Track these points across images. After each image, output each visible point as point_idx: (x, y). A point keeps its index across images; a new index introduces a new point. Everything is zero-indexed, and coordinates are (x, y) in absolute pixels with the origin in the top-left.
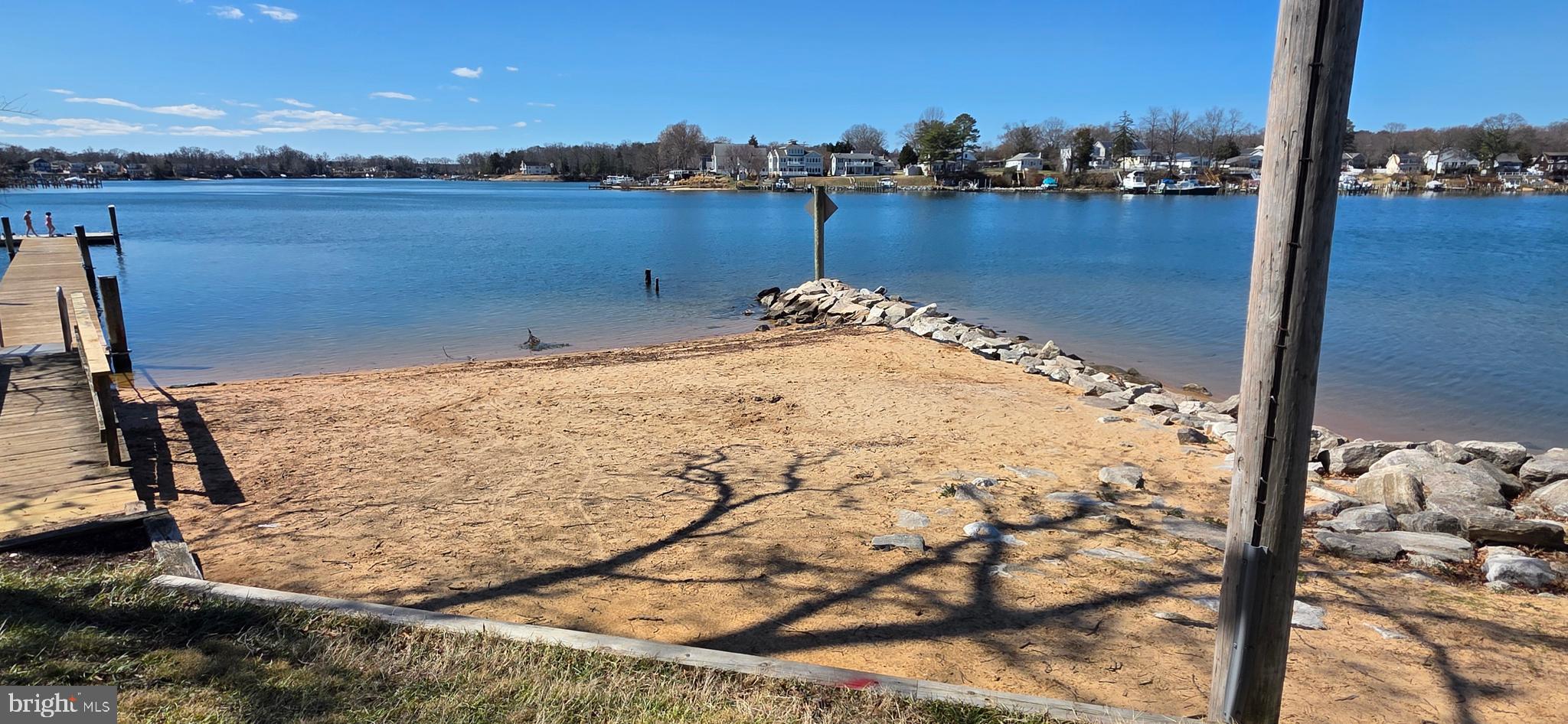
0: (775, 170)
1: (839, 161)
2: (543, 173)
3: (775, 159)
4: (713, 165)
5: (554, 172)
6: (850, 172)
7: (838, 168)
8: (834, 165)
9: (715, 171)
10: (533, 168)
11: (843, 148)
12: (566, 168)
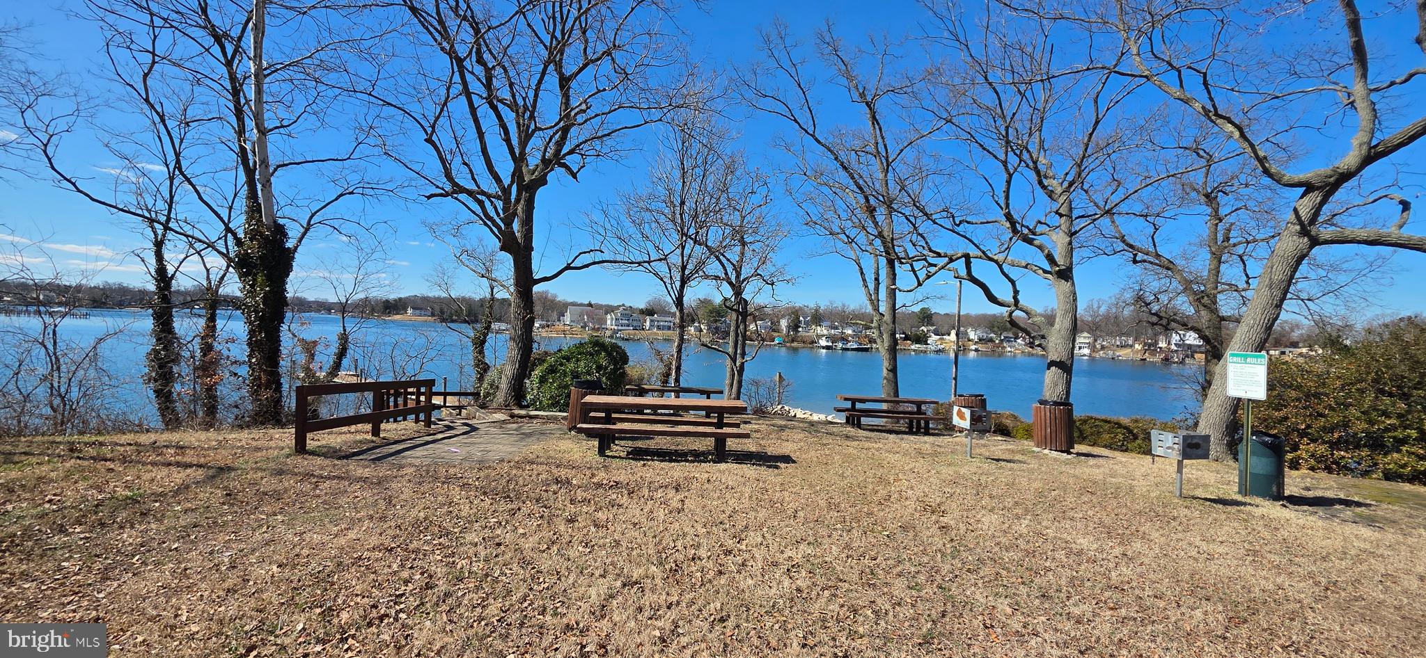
0: (612, 325)
1: (651, 321)
2: (425, 315)
3: (612, 319)
4: (567, 319)
5: (433, 315)
6: (659, 328)
7: (651, 325)
8: (648, 323)
9: (568, 323)
10: (418, 312)
11: (649, 312)
12: (442, 312)
